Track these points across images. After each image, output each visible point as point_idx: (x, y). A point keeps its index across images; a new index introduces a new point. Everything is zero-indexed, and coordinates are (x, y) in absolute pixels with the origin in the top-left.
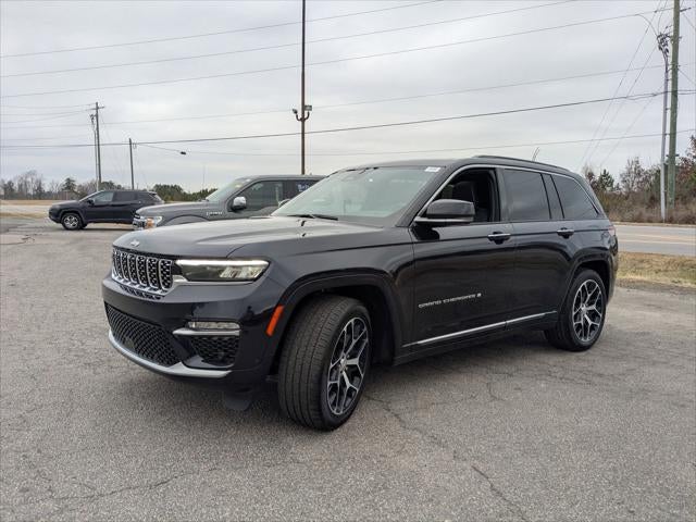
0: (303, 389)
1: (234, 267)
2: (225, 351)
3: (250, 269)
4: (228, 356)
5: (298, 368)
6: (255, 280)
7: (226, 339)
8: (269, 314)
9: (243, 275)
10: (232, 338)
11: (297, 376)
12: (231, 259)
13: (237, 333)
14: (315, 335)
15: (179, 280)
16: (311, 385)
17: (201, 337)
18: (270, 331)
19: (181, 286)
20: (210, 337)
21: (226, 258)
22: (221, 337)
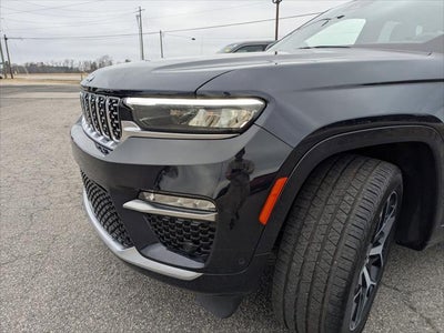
0: (314, 307)
1: (207, 108)
2: (195, 242)
3: (234, 113)
4: (199, 250)
5: (307, 276)
6: (241, 131)
7: (196, 224)
8: (266, 183)
9: (223, 122)
10: (205, 224)
11: (304, 289)
12: (203, 96)
13: (211, 217)
14: (338, 226)
15: (130, 128)
16: (328, 307)
17: (160, 217)
18: (264, 217)
19: (134, 137)
20: (173, 219)
21: (194, 95)
22: (187, 222)
